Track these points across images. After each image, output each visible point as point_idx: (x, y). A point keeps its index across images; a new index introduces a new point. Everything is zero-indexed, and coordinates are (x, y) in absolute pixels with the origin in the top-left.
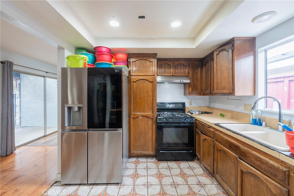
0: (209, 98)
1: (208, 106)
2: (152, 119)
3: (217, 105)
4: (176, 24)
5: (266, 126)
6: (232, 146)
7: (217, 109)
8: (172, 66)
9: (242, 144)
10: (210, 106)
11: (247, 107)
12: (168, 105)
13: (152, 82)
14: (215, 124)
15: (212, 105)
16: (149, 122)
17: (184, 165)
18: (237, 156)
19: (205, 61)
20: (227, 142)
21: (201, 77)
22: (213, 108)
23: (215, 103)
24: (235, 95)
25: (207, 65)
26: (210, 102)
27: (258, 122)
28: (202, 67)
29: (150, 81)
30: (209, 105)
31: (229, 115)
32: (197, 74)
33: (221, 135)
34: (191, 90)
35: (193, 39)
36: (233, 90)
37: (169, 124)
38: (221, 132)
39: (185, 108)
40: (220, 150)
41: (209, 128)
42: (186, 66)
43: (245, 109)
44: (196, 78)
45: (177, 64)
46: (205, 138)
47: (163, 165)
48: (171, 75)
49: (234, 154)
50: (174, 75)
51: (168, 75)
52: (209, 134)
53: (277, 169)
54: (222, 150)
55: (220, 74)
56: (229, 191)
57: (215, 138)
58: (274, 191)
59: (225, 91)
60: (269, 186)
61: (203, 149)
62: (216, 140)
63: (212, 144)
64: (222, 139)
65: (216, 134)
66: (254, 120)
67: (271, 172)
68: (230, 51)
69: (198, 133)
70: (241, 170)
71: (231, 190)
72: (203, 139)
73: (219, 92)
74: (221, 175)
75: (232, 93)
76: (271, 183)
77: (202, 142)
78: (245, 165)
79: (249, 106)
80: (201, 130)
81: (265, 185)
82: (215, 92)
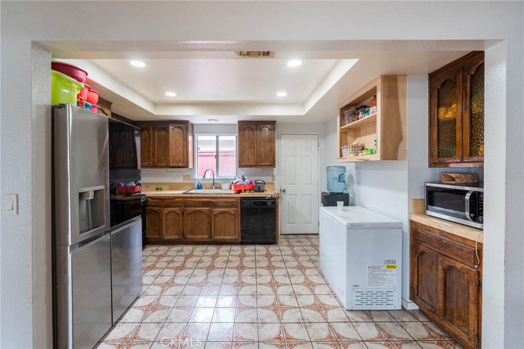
5: (205, 188)
6: (204, 204)
9: (213, 199)
11: (186, 178)
14: (183, 194)
18: (209, 208)
20: (200, 202)
24: (190, 168)
25: (146, 133)
33: (192, 200)
35: (155, 104)
36: (187, 163)
38: (192, 198)
40: (191, 213)
41: (174, 199)
43: (184, 180)
49: (207, 208)
52: (175, 205)
53: (234, 202)
54: (193, 212)
55: (176, 148)
56: (202, 238)
57: (183, 206)
58: (233, 213)
59: (180, 165)
60: (231, 212)
61: (166, 223)
62: (185, 206)
63: (180, 213)
64: (194, 202)
65: (185, 201)
66: (198, 186)
67: (232, 205)
68: (185, 130)
69: (152, 210)
70: (214, 215)
71: (204, 236)
72: (166, 212)
73: (175, 165)
74: (192, 233)
75: (186, 166)
76: (232, 210)
77: (164, 216)
78: (217, 210)
79: (188, 177)
80: (158, 206)
81: (228, 213)
82: (171, 165)
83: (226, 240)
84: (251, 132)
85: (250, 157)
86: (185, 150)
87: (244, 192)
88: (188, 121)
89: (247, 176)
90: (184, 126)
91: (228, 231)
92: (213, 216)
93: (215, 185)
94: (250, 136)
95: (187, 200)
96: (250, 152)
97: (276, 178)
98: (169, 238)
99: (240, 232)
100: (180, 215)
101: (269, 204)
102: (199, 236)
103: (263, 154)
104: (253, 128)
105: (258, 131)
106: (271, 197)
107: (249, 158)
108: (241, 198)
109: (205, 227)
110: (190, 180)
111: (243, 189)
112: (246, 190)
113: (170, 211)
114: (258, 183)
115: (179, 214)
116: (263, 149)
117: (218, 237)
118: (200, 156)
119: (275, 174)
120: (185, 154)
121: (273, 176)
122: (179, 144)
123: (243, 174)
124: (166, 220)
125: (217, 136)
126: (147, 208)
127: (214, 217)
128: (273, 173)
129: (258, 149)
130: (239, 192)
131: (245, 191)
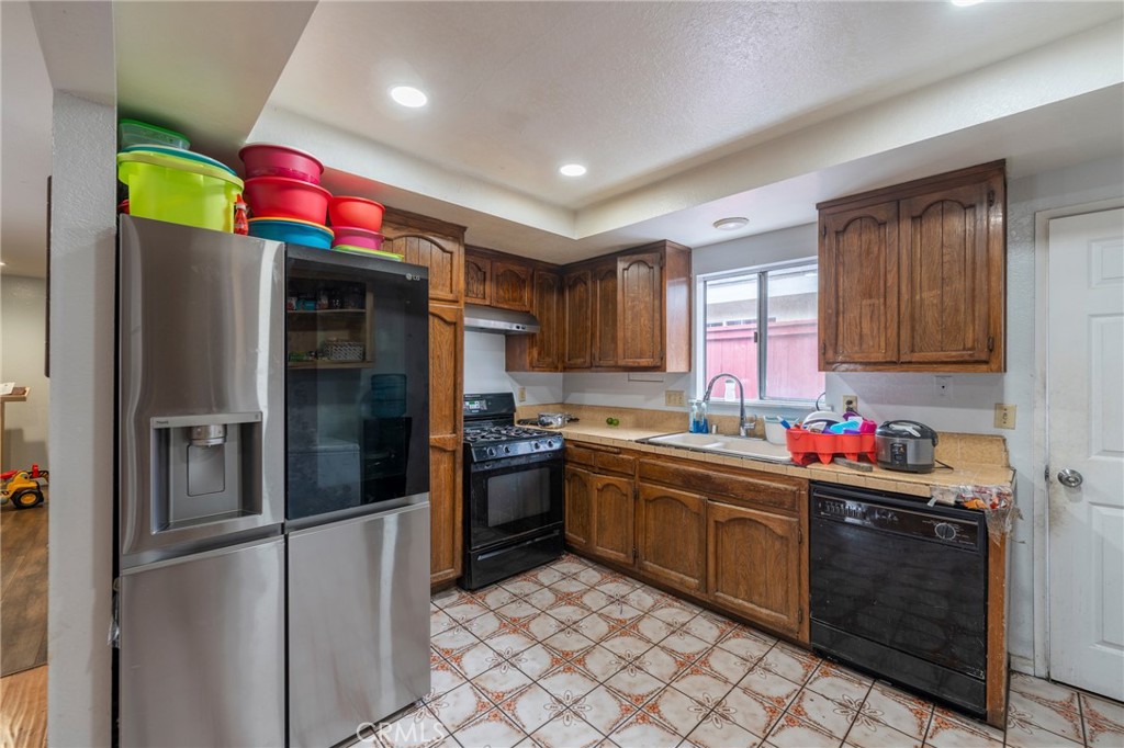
0: (564, 380)
1: (560, 400)
2: (454, 452)
3: (592, 398)
4: (573, 170)
5: (717, 432)
6: (690, 482)
7: (592, 408)
8: (488, 276)
9: (714, 471)
10: (567, 402)
11: (672, 398)
12: (467, 403)
13: (455, 324)
14: (637, 441)
15: (574, 398)
16: (442, 467)
17: (547, 575)
18: (703, 497)
19: (573, 275)
20: (677, 473)
21: (561, 320)
22: (580, 407)
23: (583, 392)
24: (668, 371)
25: (580, 288)
26: (567, 388)
27: (702, 427)
28: (561, 292)
29: (448, 319)
30: (565, 397)
31: (629, 419)
32: (548, 310)
33: (659, 463)
34: (535, 355)
35: (575, 213)
36: (663, 358)
37: (503, 461)
38: (658, 456)
39: (515, 411)
40: (655, 500)
41: (618, 453)
42: (524, 281)
43: (668, 402)
44: (548, 319)
45: (502, 271)
46: (607, 481)
47: (495, 596)
48: (488, 303)
49: (697, 496)
50: (494, 304)
51: (478, 301)
52: (619, 470)
53: (783, 493)
54: (661, 498)
55: (633, 320)
56: (682, 582)
57: (637, 476)
58: (779, 531)
59: (644, 362)
60: (771, 525)
61: (599, 512)
62: (642, 478)
63: (630, 492)
64: (664, 471)
65: (641, 464)
66: (697, 423)
67: (774, 501)
68: (656, 268)
69: (575, 474)
70: (716, 522)
71: (687, 578)
72: (600, 486)
73: (630, 364)
74: (658, 557)
75: (659, 367)
76: (775, 520)
77: (595, 495)
78: (725, 508)
79: (678, 396)
80: (586, 466)
81: (762, 528)
82: (622, 362)
83: (755, 617)
84: (871, 236)
85: (866, 330)
86: (658, 323)
87: (832, 461)
88: (665, 241)
89: (867, 401)
90: (654, 254)
91: (762, 589)
92: (712, 524)
93: (747, 425)
94: (868, 252)
95: (646, 460)
96: (866, 311)
97: (1020, 418)
98: (604, 555)
99: (806, 608)
100: (631, 501)
101: (948, 532)
102: (673, 574)
103: (930, 315)
104: (881, 215)
105: (906, 226)
106: (958, 505)
107: (861, 336)
108: (812, 482)
109: (692, 553)
110: (681, 404)
111: (824, 448)
112: (842, 456)
113: (608, 485)
114: (899, 434)
115: (626, 495)
116: (929, 296)
117: (726, 598)
118: (711, 341)
119: (1011, 399)
120: (657, 332)
121: (1000, 406)
122: (642, 306)
123: (851, 393)
124: (600, 505)
125: (763, 275)
126: (567, 466)
127: (717, 528)
128: (1002, 391)
129: (905, 296)
130: (811, 458)
131: (835, 457)
